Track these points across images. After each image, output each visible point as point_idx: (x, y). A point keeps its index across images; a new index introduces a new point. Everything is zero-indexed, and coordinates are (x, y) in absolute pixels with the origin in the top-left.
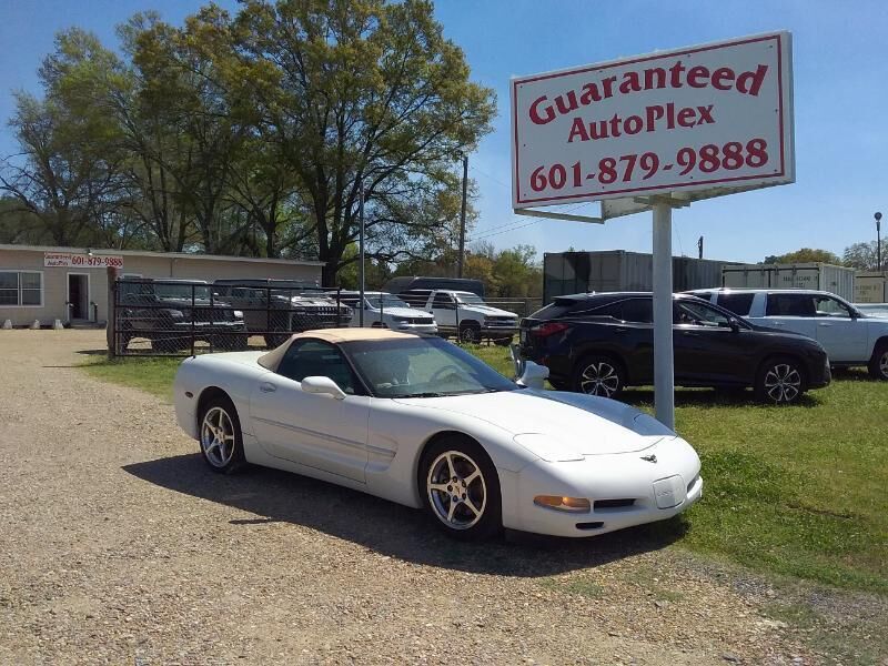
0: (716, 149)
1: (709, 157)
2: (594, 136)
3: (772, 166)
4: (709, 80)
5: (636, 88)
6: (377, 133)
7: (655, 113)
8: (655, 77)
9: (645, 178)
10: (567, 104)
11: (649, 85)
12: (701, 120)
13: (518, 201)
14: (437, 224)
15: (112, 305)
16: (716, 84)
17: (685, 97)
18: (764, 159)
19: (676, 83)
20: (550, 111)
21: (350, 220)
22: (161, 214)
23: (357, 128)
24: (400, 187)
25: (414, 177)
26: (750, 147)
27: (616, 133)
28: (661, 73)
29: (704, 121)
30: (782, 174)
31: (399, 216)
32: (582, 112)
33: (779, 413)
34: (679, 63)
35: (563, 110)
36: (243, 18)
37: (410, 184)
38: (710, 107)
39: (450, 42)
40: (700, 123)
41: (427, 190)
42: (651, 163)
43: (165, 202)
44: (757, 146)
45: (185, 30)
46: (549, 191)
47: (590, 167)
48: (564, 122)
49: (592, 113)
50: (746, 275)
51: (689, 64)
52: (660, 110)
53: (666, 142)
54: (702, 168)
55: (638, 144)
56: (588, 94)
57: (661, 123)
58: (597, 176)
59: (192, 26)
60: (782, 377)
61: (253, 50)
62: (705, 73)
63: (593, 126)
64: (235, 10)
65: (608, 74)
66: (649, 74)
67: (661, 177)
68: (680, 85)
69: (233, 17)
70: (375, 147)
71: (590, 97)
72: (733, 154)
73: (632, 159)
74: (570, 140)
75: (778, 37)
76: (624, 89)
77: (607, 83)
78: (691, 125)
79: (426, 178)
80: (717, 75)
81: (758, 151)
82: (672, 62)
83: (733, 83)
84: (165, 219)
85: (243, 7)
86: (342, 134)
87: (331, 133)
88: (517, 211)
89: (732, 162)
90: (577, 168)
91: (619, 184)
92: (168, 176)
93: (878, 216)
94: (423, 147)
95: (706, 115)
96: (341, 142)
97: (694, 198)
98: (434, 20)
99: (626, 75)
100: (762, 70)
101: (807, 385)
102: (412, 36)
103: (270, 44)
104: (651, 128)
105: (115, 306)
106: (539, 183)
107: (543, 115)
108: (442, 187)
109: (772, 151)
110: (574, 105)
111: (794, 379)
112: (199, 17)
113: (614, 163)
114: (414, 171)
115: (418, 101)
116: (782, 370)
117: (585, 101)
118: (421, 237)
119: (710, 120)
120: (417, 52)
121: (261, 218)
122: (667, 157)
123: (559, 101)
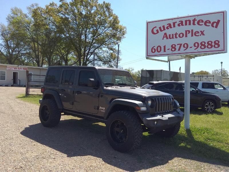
0: (205, 43)
1: (203, 45)
2: (170, 38)
3: (221, 48)
4: (203, 23)
5: (182, 25)
6: (95, 37)
7: (188, 32)
8: (188, 22)
9: (184, 50)
10: (162, 29)
11: (186, 24)
12: (201, 34)
13: (148, 56)
14: (110, 61)
15: (27, 81)
16: (205, 24)
17: (196, 28)
18: (219, 46)
19: (194, 24)
20: (157, 31)
21: (87, 60)
22: (37, 57)
23: (90, 36)
24: (100, 52)
25: (104, 49)
26: (215, 42)
27: (176, 37)
28: (190, 21)
29: (202, 35)
30: (224, 50)
31: (100, 59)
32: (166, 31)
33: (210, 115)
34: (195, 18)
35: (161, 31)
36: (61, 6)
37: (103, 51)
38: (204, 31)
39: (115, 14)
40: (201, 35)
41: (107, 52)
42: (186, 46)
43: (38, 54)
44: (217, 42)
45: (45, 9)
46: (156, 53)
47: (168, 47)
48: (161, 34)
49: (169, 32)
50: (194, 77)
51: (198, 19)
52: (189, 32)
53: (190, 40)
54: (201, 48)
55: (183, 41)
56: (168, 26)
57: (189, 35)
58: (170, 49)
59: (47, 7)
60: (209, 105)
61: (63, 14)
62: (202, 21)
63: (170, 35)
64: (59, 4)
65: (174, 21)
66: (186, 21)
67: (189, 50)
68: (195, 25)
69: (58, 5)
70: (94, 41)
71: (169, 27)
72: (210, 44)
73: (181, 45)
74: (163, 39)
75: (223, 12)
76: (179, 25)
77: (174, 24)
78: (198, 36)
79: (107, 49)
80: (206, 22)
81: (217, 43)
82: (193, 18)
83: (210, 24)
84: (38, 58)
85: (61, 3)
86: (86, 37)
87: (83, 37)
88: (147, 58)
89: (209, 46)
90: (165, 47)
91: (177, 52)
92: (40, 47)
93: (222, 63)
94: (107, 41)
95: (202, 33)
96: (86, 40)
97: (196, 56)
98: (111, 8)
99: (179, 21)
100: (219, 21)
101: (216, 108)
102: (105, 12)
103: (68, 13)
104: (186, 36)
105: (28, 81)
106: (153, 51)
107: (155, 32)
108: (112, 52)
109: (221, 44)
110: (164, 29)
111: (212, 106)
112: (49, 5)
113: (175, 46)
114: (104, 47)
115: (106, 29)
116: (209, 103)
117: (167, 28)
118: (106, 65)
119: (203, 35)
120: (106, 16)
121: (64, 58)
122: (191, 44)
123: (160, 28)
